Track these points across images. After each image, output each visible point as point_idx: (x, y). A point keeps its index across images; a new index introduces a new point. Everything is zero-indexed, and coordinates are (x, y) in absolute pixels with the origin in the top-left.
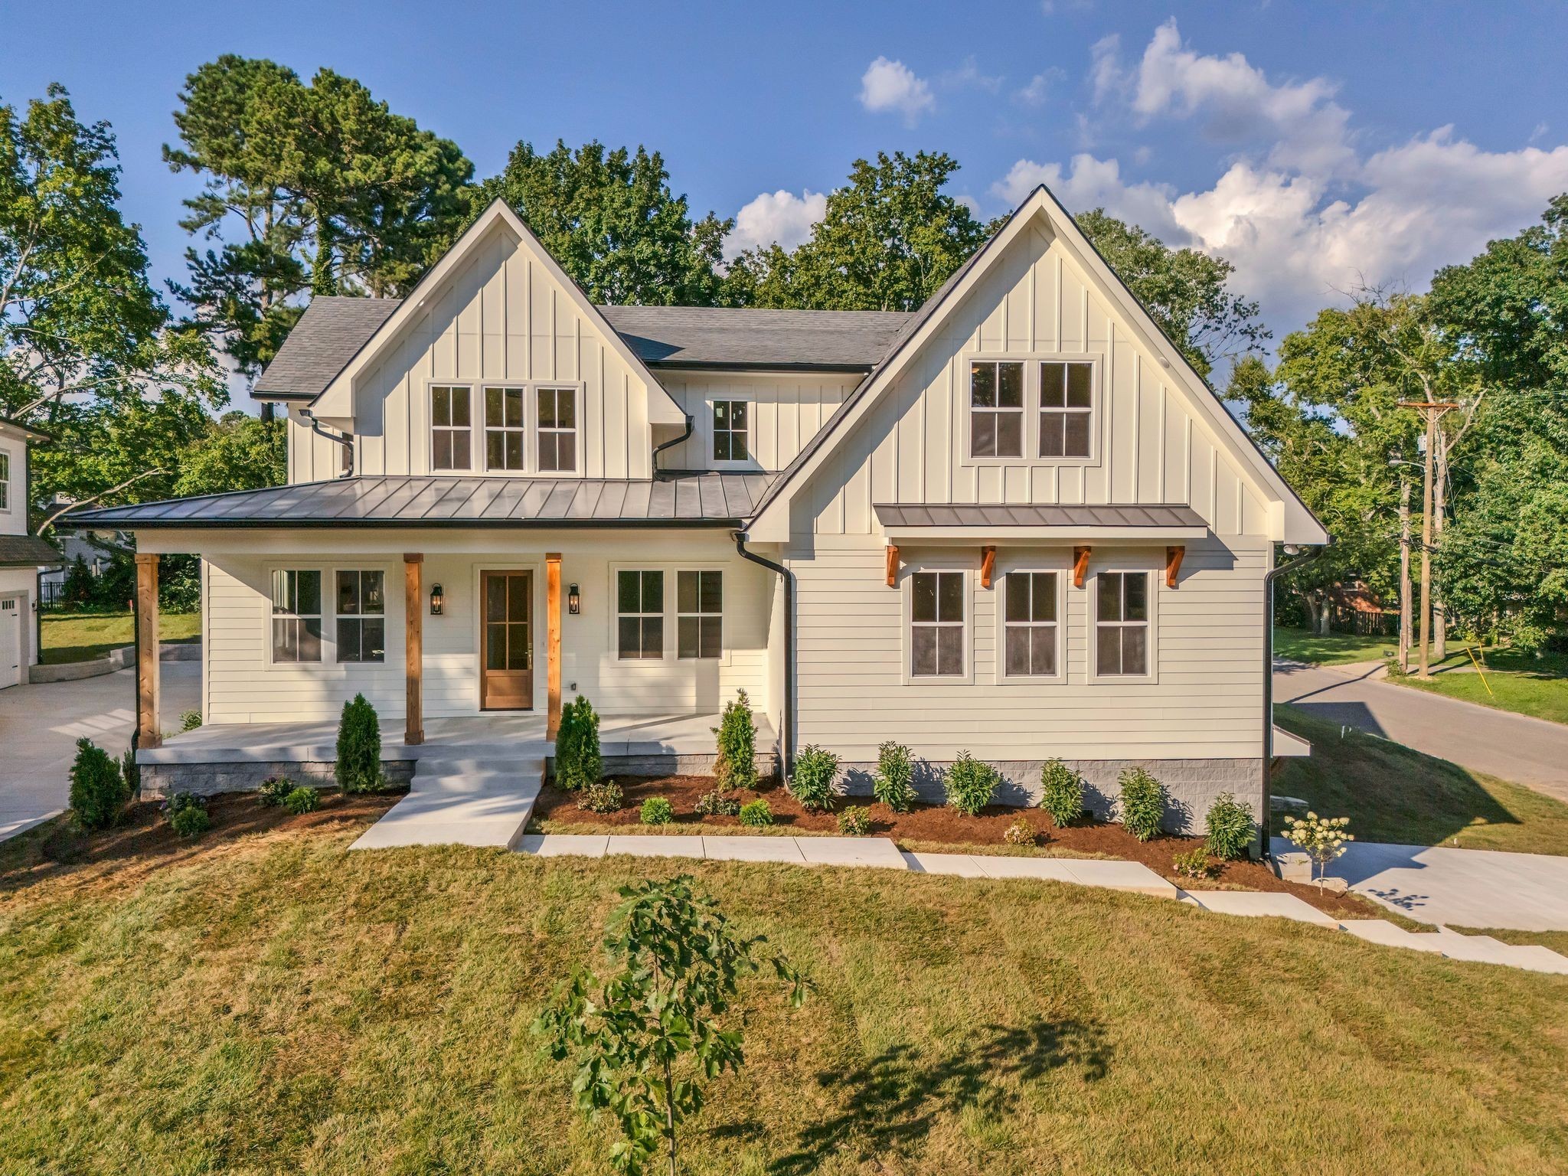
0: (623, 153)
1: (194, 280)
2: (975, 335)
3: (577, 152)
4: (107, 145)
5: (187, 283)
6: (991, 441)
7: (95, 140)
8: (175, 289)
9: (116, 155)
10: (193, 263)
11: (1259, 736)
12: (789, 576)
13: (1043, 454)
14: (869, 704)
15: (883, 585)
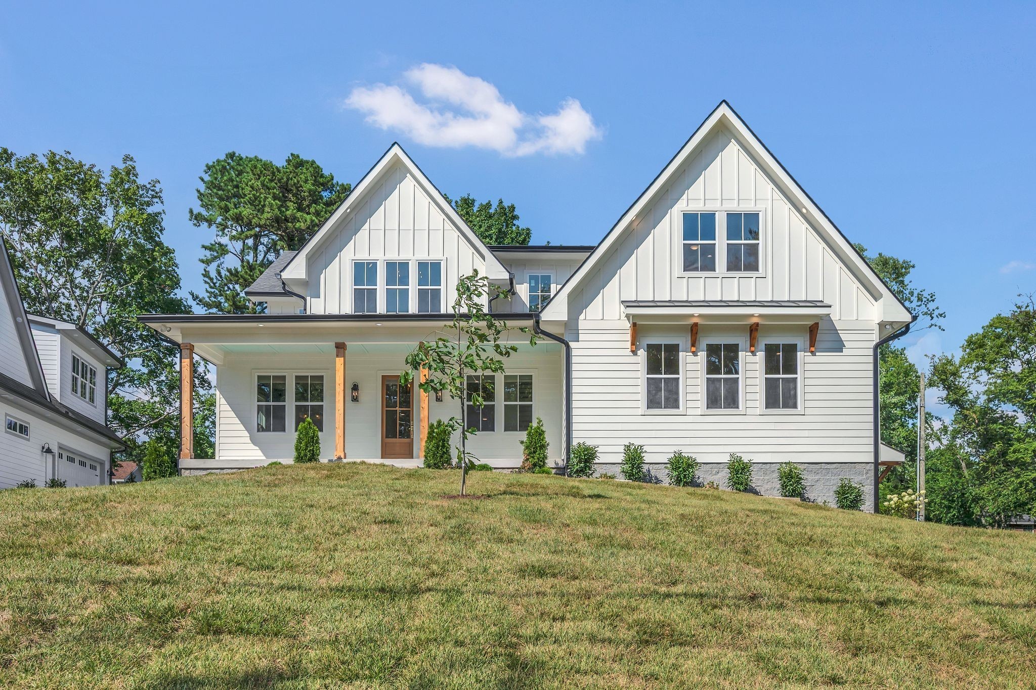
0: (489, 205)
1: (207, 291)
2: (685, 196)
3: (456, 202)
4: (157, 196)
5: (203, 294)
6: (696, 261)
7: (150, 192)
8: (195, 298)
9: (162, 202)
10: (207, 279)
11: (871, 448)
12: (568, 347)
13: (728, 270)
14: (619, 427)
15: (628, 352)
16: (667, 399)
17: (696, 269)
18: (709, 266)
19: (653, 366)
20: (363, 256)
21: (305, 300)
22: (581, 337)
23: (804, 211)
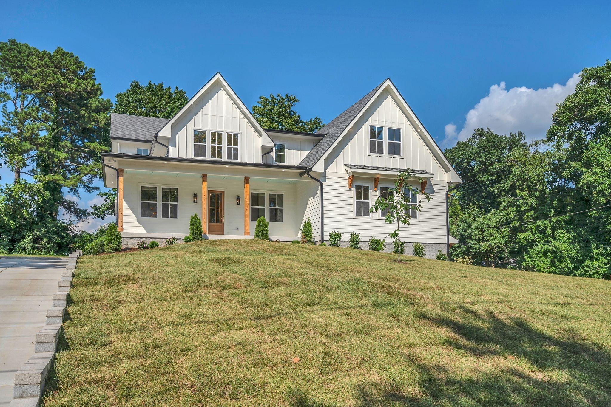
2: (370, 119)
6: (375, 149)
11: (446, 237)
12: (321, 184)
13: (389, 154)
14: (344, 224)
15: (348, 189)
16: (364, 212)
17: (375, 152)
18: (381, 151)
19: (358, 196)
20: (199, 128)
21: (168, 148)
22: (327, 180)
23: (419, 130)
